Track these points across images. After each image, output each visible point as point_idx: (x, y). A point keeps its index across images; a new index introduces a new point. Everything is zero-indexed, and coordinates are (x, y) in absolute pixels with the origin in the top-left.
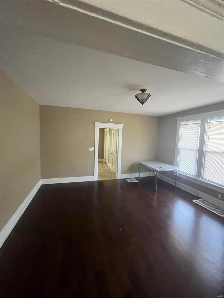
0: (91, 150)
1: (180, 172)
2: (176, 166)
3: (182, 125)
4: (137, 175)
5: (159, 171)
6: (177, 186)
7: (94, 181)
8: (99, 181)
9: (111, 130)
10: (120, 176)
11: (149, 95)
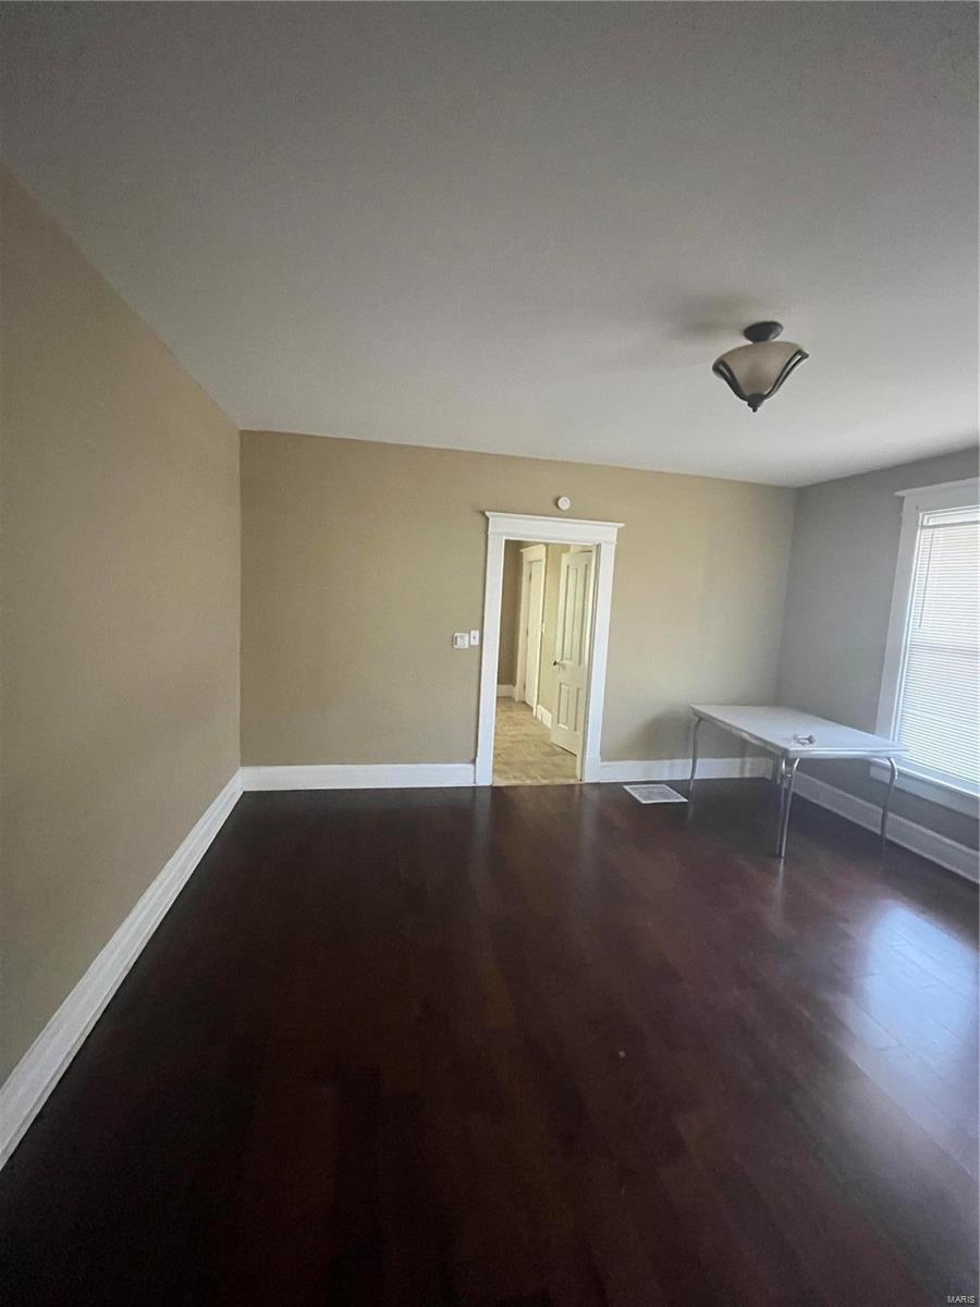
0: (466, 640)
1: (910, 765)
2: (888, 738)
3: (930, 527)
4: (679, 769)
5: (805, 756)
6: (888, 836)
7: (474, 789)
8: (496, 787)
9: (555, 551)
10: (595, 770)
11: (799, 352)
